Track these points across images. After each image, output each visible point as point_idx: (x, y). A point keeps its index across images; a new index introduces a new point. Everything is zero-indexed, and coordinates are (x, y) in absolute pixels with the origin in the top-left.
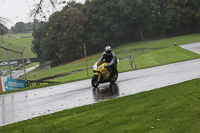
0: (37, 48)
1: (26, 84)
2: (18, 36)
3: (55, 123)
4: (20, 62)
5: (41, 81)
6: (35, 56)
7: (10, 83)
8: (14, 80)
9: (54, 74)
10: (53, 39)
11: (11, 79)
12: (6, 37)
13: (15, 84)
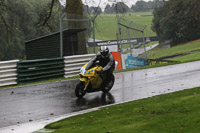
0: (156, 27)
1: (146, 63)
2: (138, 15)
3: (175, 102)
4: (139, 40)
5: (161, 60)
6: (155, 34)
7: (130, 61)
8: (133, 59)
9: (174, 53)
10: (173, 18)
11: (131, 57)
12: (127, 15)
13: (135, 62)
